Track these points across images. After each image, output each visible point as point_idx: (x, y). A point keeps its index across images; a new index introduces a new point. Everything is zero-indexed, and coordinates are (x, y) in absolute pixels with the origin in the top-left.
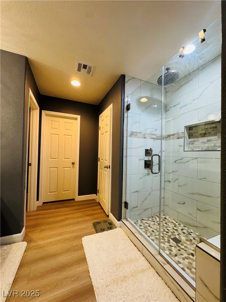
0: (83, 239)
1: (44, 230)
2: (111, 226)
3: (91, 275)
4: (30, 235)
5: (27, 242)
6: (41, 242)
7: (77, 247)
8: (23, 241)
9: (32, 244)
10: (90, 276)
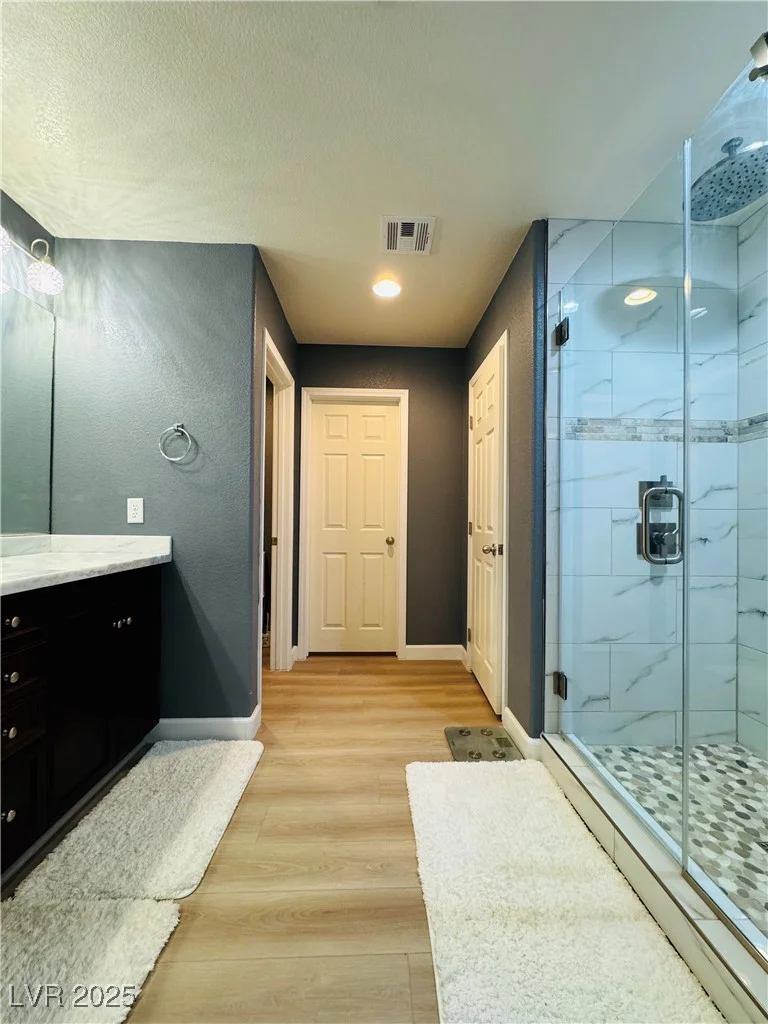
0: (409, 767)
1: (305, 723)
2: (504, 750)
3: (421, 870)
4: (271, 728)
5: (262, 742)
6: (297, 753)
7: (388, 787)
8: (254, 739)
9: (274, 753)
10: (419, 875)
